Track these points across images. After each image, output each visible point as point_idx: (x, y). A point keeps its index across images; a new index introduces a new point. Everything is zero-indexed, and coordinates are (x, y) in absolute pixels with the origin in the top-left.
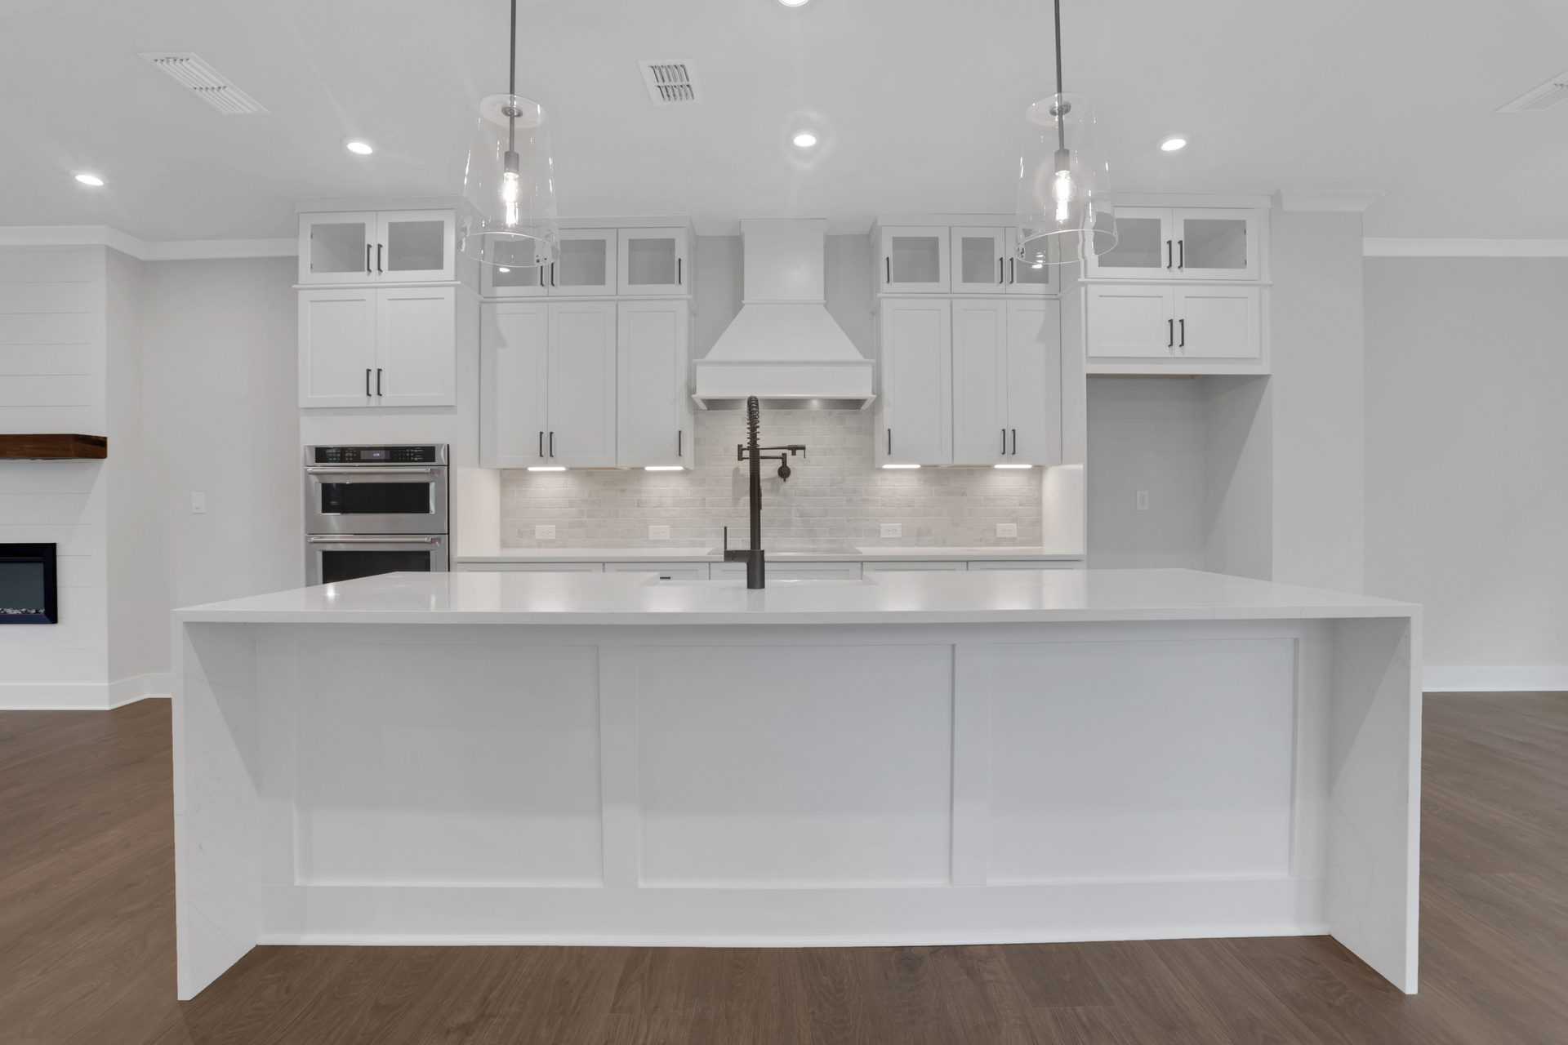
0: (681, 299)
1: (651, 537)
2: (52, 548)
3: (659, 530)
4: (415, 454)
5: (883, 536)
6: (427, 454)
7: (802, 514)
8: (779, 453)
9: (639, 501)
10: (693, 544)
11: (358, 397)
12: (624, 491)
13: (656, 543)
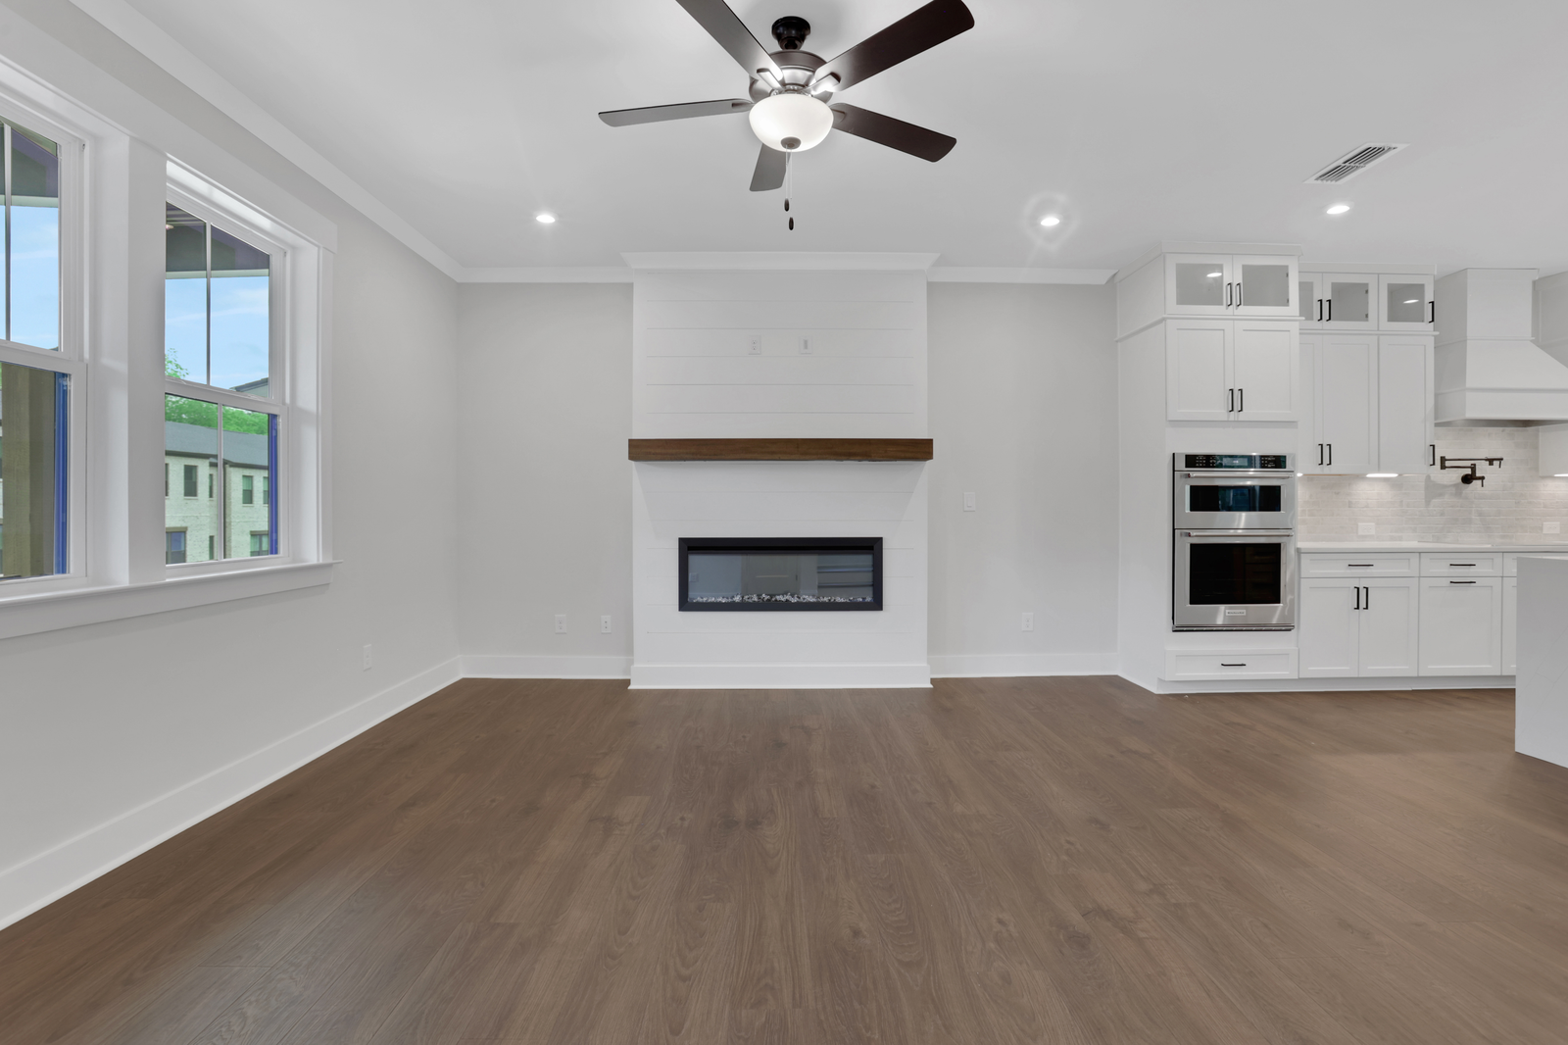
0: (1427, 335)
1: (1360, 533)
2: (879, 541)
3: (1366, 527)
4: (1269, 462)
5: (1545, 532)
6: (1278, 462)
7: (1480, 514)
8: (1469, 463)
9: (1350, 502)
10: (1392, 539)
11: (1220, 411)
12: (1338, 493)
13: (1364, 538)
